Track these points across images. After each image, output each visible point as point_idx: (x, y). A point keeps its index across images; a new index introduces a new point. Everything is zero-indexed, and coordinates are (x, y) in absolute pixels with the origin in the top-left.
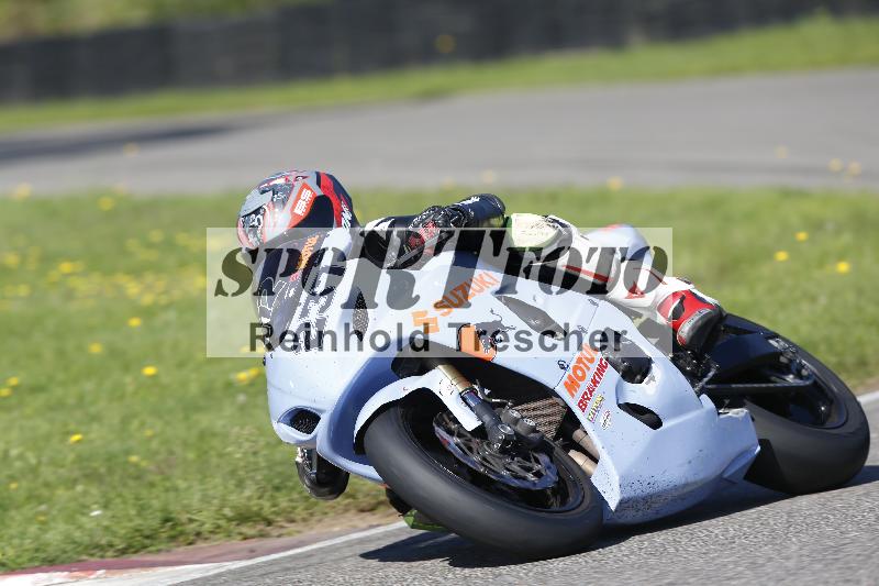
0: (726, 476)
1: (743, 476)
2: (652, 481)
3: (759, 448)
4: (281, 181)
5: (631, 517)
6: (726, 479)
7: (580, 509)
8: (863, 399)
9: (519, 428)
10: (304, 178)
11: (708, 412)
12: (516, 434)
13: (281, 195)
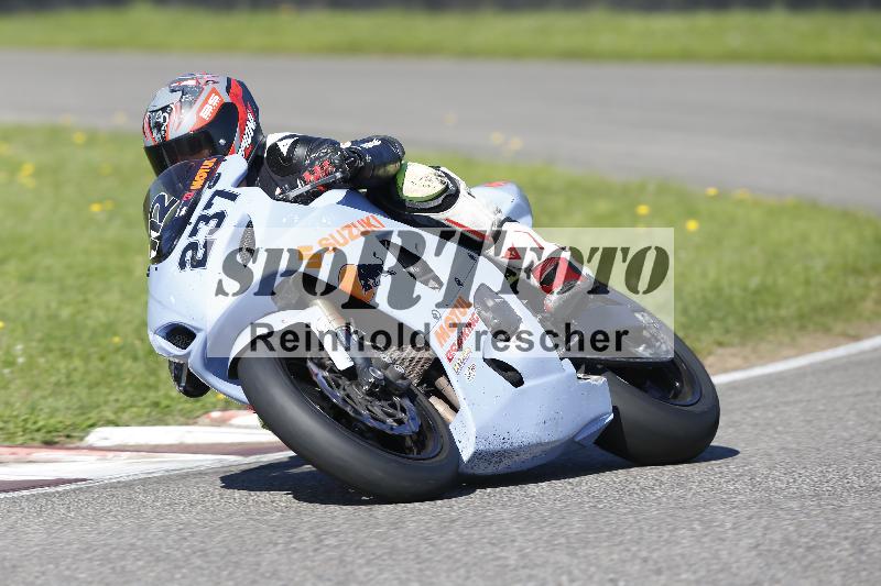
0: (577, 439)
1: (593, 441)
2: (506, 436)
3: (612, 416)
4: (191, 83)
5: (483, 469)
6: (578, 443)
7: (438, 458)
8: (717, 380)
9: (388, 373)
10: (214, 83)
11: (569, 376)
12: (386, 379)
13: (189, 97)
